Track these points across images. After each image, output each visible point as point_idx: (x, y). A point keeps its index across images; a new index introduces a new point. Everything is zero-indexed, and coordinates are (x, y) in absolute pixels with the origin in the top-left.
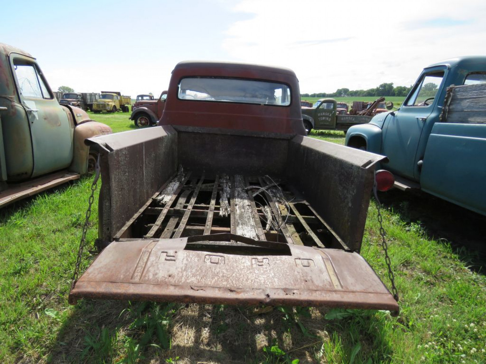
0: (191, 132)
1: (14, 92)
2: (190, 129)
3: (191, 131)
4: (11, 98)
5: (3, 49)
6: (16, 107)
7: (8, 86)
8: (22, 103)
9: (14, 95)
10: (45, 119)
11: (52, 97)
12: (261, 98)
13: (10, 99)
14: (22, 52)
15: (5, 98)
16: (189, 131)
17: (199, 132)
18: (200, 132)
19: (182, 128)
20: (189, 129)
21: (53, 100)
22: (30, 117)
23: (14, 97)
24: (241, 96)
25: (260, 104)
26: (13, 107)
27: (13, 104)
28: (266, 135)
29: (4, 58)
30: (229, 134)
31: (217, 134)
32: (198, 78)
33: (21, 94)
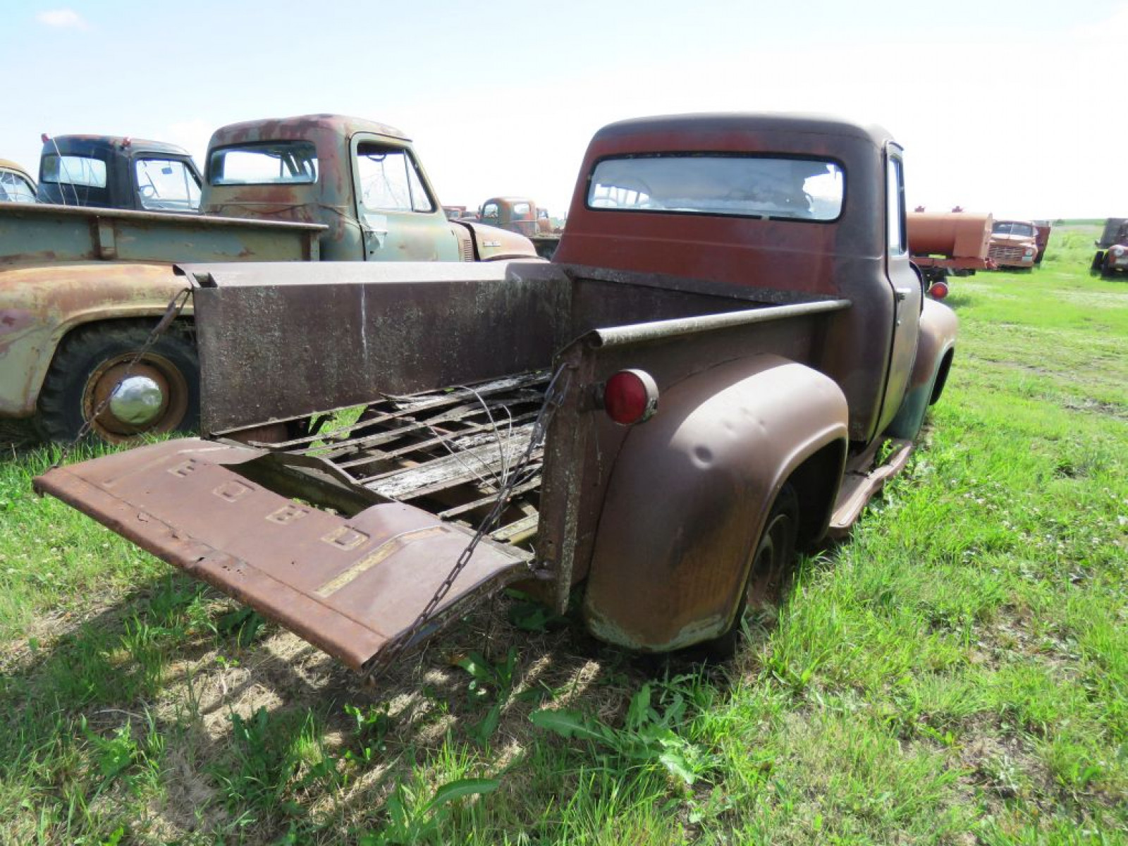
0: (599, 280)
1: (349, 199)
2: (599, 273)
3: (600, 278)
4: (341, 209)
5: (342, 126)
6: (347, 225)
7: (339, 188)
8: (360, 220)
9: (349, 203)
10: (402, 247)
11: (434, 207)
12: (763, 201)
13: (339, 211)
14: (383, 131)
15: (331, 209)
16: (596, 278)
17: (615, 280)
18: (618, 281)
19: (584, 272)
20: (596, 273)
21: (436, 214)
22: (368, 243)
23: (347, 208)
24: (720, 198)
25: (759, 218)
26: (340, 224)
27: (342, 219)
28: (761, 296)
29: (342, 142)
30: (677, 288)
31: (652, 288)
32: (629, 158)
33: (361, 202)
